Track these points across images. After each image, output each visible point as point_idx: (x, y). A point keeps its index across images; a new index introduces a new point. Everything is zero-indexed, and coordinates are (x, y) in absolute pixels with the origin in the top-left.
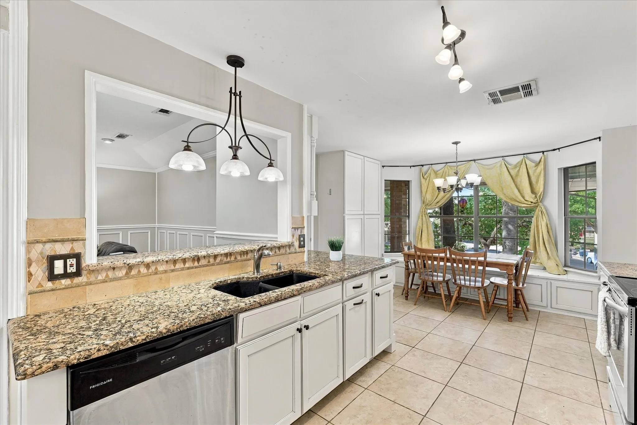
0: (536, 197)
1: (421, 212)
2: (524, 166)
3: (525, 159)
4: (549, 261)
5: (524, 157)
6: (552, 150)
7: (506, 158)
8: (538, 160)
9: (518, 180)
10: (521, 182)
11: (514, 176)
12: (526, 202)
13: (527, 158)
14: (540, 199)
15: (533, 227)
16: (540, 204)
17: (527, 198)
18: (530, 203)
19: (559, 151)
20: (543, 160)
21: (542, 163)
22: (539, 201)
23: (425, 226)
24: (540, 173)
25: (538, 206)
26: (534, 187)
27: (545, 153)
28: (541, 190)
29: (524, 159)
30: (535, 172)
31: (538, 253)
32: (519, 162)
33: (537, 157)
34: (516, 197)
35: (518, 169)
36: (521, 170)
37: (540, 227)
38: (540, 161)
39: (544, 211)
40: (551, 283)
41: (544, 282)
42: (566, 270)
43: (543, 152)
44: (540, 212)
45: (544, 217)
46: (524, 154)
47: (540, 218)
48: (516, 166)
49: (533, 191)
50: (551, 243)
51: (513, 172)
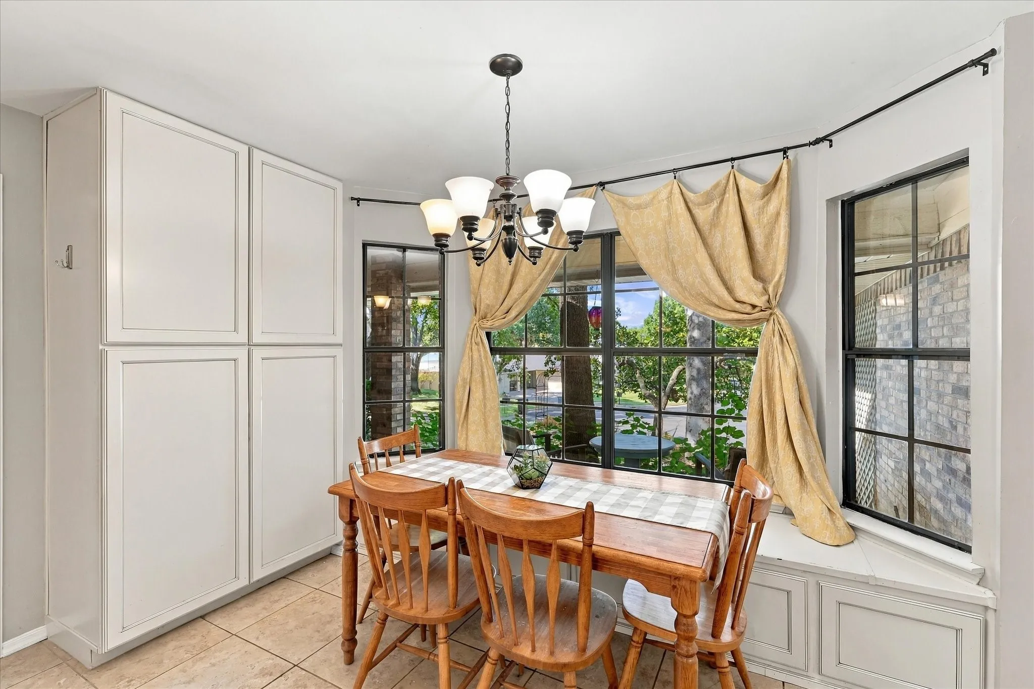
0: (766, 290)
1: (470, 337)
2: (731, 196)
3: (737, 174)
4: (804, 495)
5: (733, 167)
6: (810, 144)
7: (686, 175)
8: (770, 177)
9: (716, 241)
10: (723, 245)
11: (705, 228)
12: (738, 306)
13: (741, 172)
14: (778, 296)
15: (758, 384)
16: (777, 311)
17: (741, 294)
18: (748, 309)
19: (831, 146)
20: (784, 174)
21: (783, 184)
22: (774, 303)
23: (477, 376)
24: (778, 214)
25: (772, 321)
26: (760, 259)
27: (790, 153)
28: (780, 268)
29: (732, 177)
30: (763, 212)
31: (772, 465)
32: (717, 186)
33: (767, 167)
34: (712, 290)
35: (715, 205)
36: (724, 209)
37: (777, 383)
38: (777, 178)
39: (788, 332)
40: (820, 589)
41: (795, 585)
42: (853, 528)
43: (785, 151)
44: (777, 338)
45: (787, 350)
46: (733, 159)
47: (778, 359)
48: (708, 198)
49: (757, 274)
50: (809, 438)
51: (702, 215)
